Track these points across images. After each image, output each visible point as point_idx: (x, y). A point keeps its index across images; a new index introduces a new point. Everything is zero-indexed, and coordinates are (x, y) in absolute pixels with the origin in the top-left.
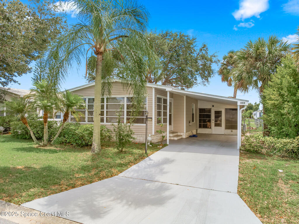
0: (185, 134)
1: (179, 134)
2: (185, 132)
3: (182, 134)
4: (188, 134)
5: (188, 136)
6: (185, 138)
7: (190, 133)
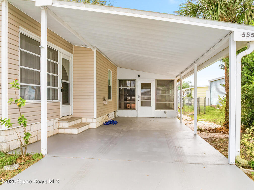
0: (95, 121)
1: (84, 120)
2: (95, 116)
3: (89, 121)
4: (100, 120)
5: (102, 123)
6: (95, 127)
7: (105, 119)
